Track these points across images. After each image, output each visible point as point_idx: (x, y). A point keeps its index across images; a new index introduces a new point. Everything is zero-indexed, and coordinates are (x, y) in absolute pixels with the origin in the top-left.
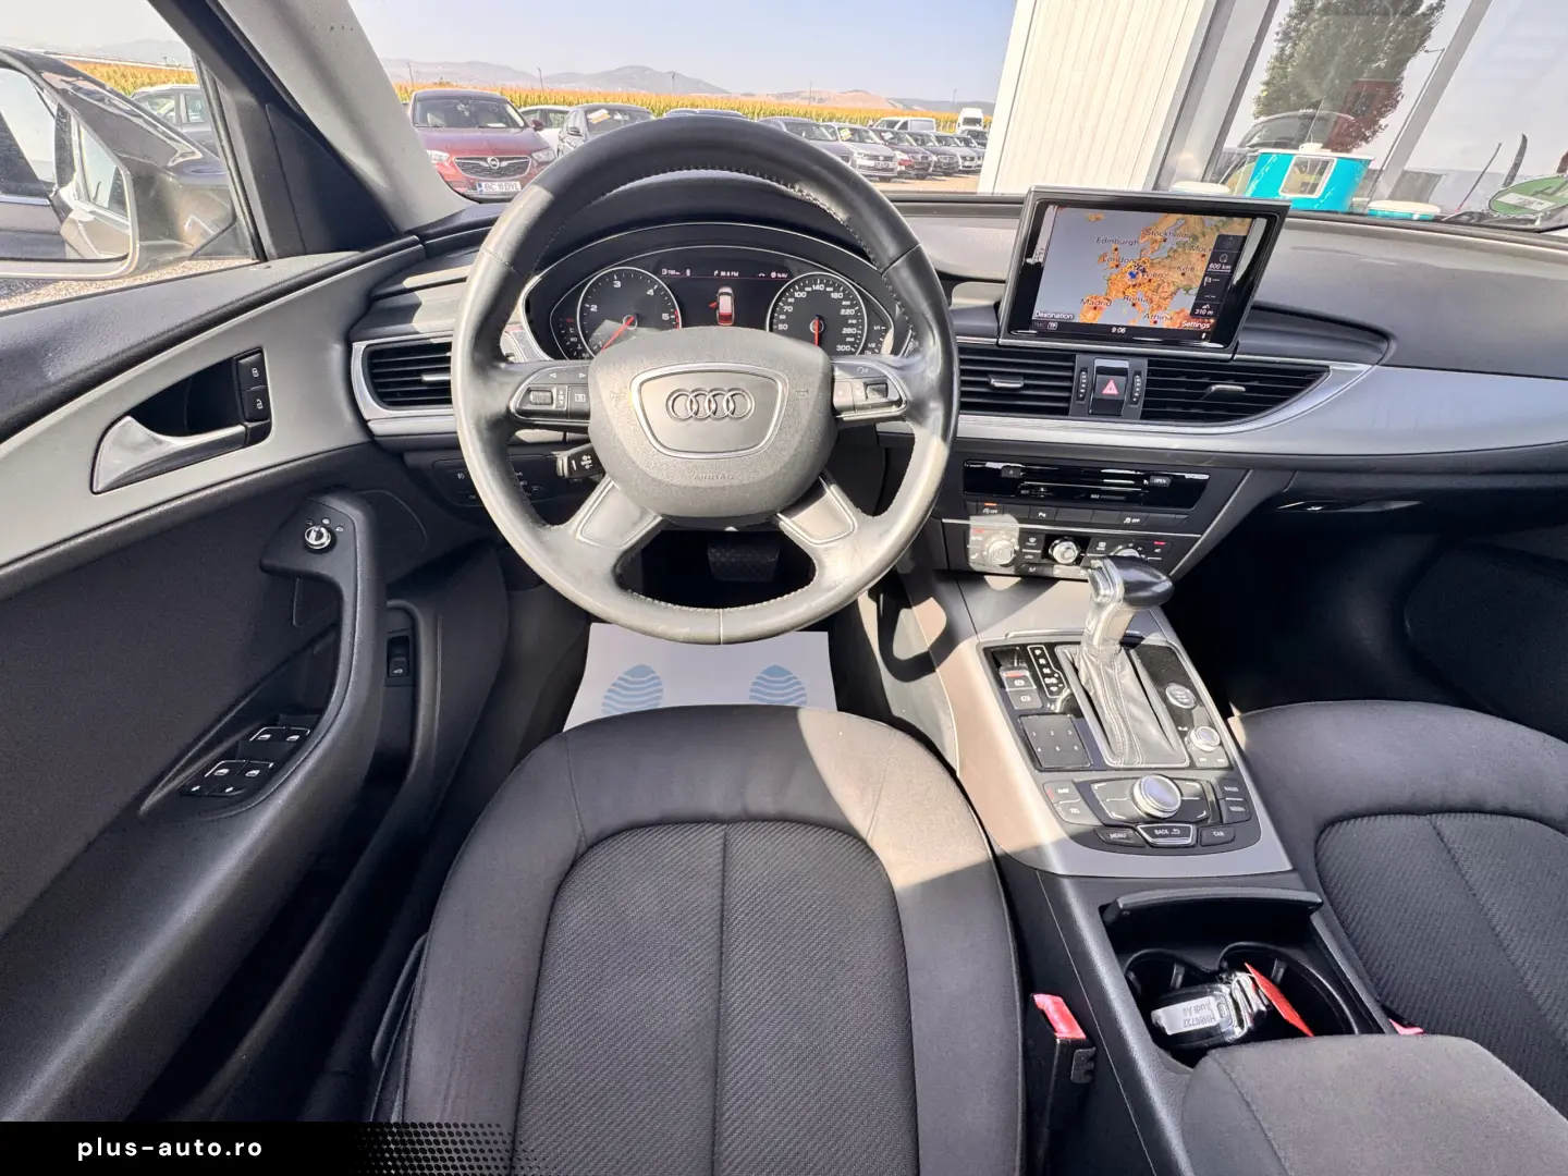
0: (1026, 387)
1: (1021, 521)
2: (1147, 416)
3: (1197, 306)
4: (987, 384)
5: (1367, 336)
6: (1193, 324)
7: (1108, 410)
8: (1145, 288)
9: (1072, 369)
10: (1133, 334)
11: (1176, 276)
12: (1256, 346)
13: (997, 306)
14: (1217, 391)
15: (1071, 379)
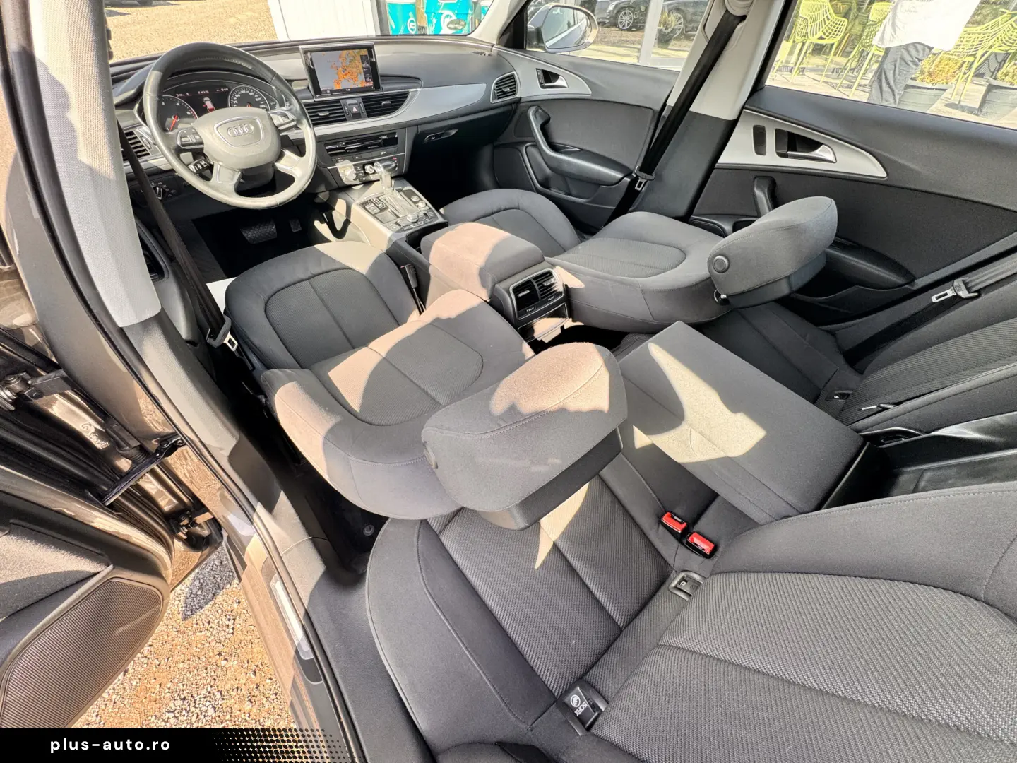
0: (330, 114)
1: (352, 162)
2: (369, 116)
3: (366, 78)
4: (318, 116)
5: (414, 79)
6: (368, 85)
7: (356, 116)
8: (349, 75)
9: (341, 105)
10: (354, 91)
11: (355, 70)
12: (388, 88)
13: (308, 88)
14: (384, 104)
15: (342, 109)
